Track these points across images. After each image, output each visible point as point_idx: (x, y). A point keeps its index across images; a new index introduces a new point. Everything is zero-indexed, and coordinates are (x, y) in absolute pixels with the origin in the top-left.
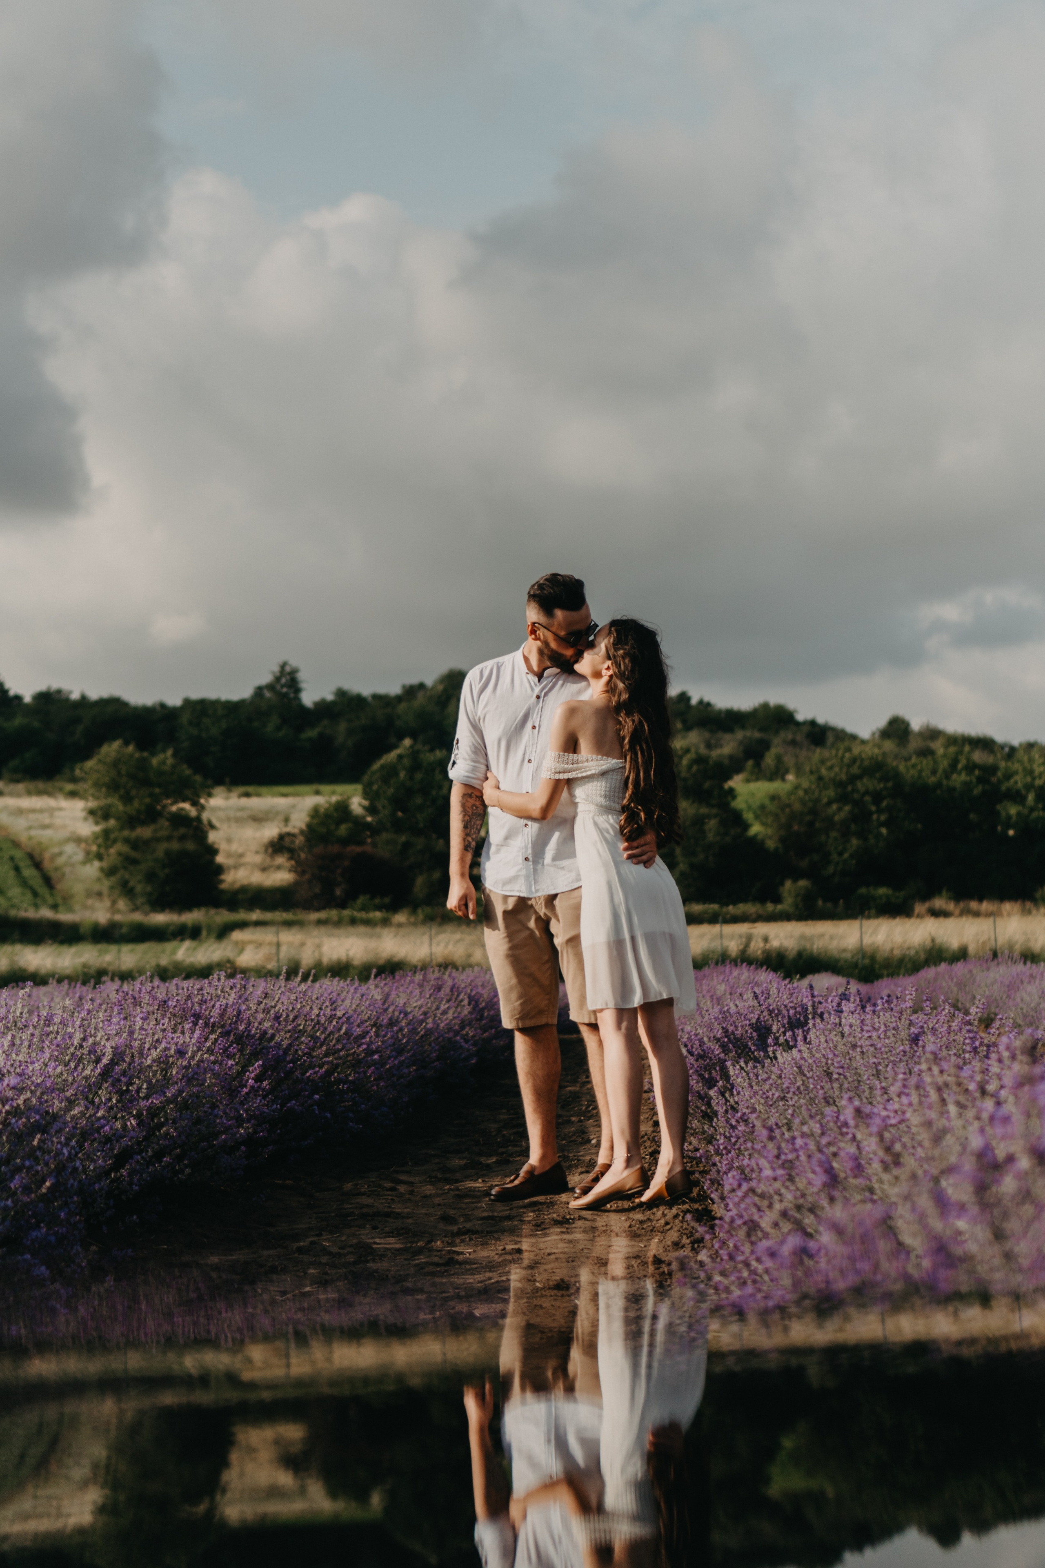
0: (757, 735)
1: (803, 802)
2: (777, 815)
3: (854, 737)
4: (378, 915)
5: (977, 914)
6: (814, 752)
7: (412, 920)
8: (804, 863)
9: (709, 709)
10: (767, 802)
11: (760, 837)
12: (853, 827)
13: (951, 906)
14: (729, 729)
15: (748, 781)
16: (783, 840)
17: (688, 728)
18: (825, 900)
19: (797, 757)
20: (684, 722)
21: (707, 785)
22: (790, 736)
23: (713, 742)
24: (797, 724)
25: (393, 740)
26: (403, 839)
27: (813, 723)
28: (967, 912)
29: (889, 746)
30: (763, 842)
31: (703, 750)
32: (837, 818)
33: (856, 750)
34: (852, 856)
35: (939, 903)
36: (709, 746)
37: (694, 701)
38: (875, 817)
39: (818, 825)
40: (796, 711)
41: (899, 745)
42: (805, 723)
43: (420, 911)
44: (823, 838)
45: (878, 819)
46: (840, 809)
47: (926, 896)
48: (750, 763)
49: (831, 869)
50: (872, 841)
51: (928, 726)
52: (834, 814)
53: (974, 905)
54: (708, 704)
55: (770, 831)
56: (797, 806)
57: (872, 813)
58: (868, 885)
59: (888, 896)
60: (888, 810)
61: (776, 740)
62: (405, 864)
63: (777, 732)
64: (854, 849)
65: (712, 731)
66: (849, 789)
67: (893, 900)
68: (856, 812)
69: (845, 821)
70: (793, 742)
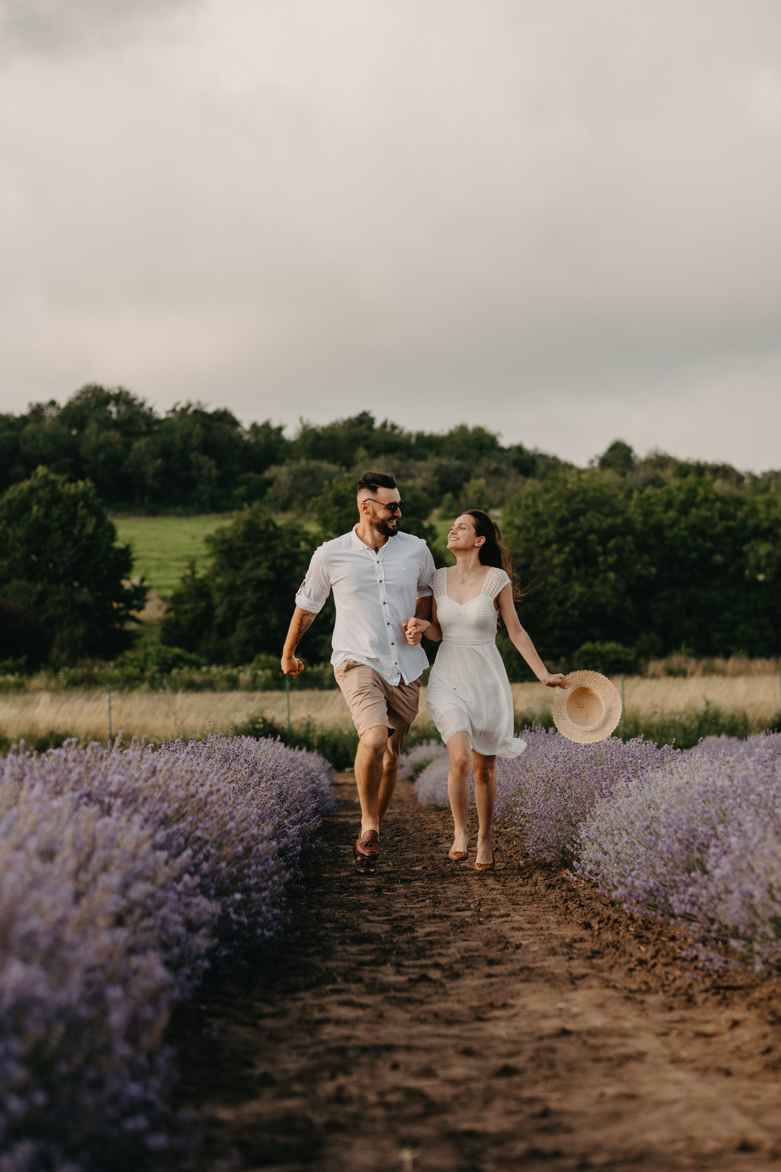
0: (456, 463)
3: (569, 467)
4: (11, 678)
5: (723, 673)
6: (524, 482)
12: (575, 571)
13: (691, 665)
14: (422, 457)
17: (373, 455)
19: (502, 488)
20: (368, 448)
22: (494, 465)
23: (403, 471)
24: (502, 450)
25: (21, 469)
26: (39, 587)
27: (520, 449)
28: (709, 671)
29: (610, 476)
32: (556, 561)
33: (573, 482)
34: (574, 606)
35: (677, 660)
37: (377, 424)
38: (601, 559)
40: (499, 434)
41: (621, 474)
42: (510, 449)
43: (61, 674)
45: (605, 561)
47: (662, 654)
48: (449, 496)
49: (549, 621)
50: (598, 588)
51: (656, 452)
52: (553, 557)
53: (719, 662)
54: (394, 427)
57: (597, 555)
58: (593, 640)
59: (616, 652)
60: (618, 550)
61: (478, 470)
62: (43, 617)
63: (477, 461)
64: (577, 596)
65: (401, 459)
66: (571, 525)
67: (623, 657)
68: (579, 553)
69: (564, 565)
70: (497, 472)
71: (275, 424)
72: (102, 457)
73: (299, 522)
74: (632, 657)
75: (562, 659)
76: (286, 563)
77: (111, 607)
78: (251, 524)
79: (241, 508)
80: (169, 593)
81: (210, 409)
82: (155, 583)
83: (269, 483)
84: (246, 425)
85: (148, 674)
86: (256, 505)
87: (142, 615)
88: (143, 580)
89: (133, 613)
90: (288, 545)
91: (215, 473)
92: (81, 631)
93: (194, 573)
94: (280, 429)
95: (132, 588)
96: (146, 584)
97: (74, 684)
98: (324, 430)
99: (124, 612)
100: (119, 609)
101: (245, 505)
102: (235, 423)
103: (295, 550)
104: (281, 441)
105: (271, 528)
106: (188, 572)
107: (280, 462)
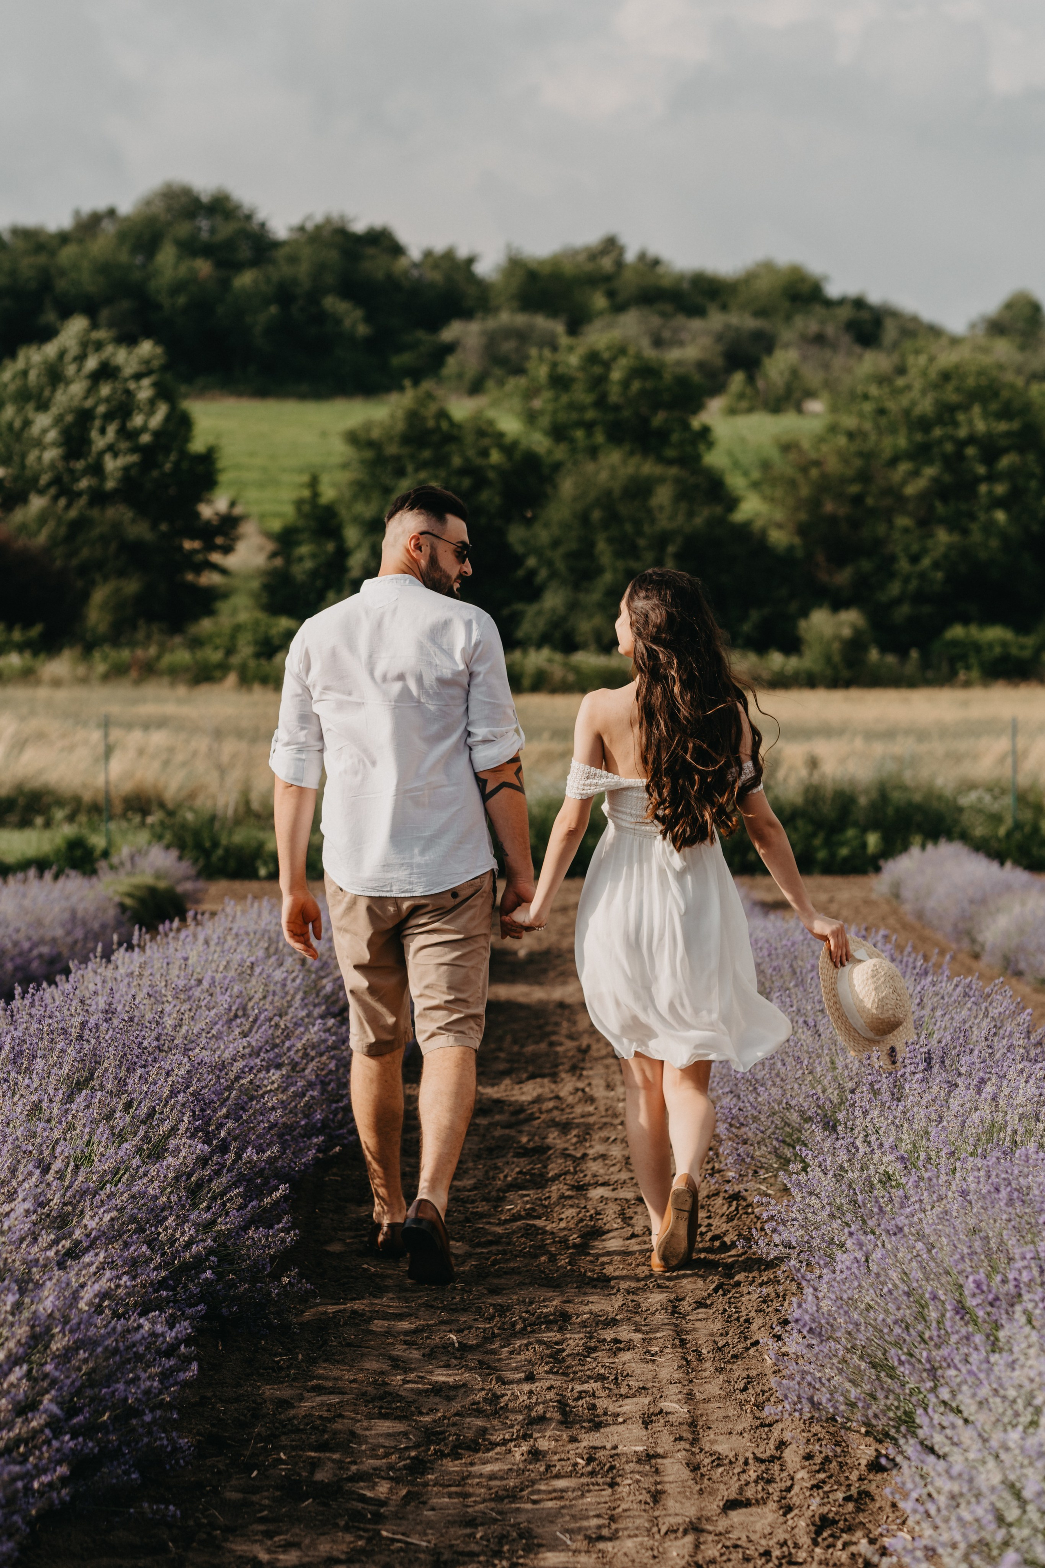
0: (750, 323)
1: (844, 458)
2: (792, 484)
3: (935, 331)
4: (14, 660)
6: (860, 358)
7: (81, 670)
8: (843, 577)
9: (660, 270)
10: (774, 454)
11: (759, 524)
12: (940, 508)
14: (697, 311)
15: (732, 411)
16: (802, 530)
17: (618, 307)
18: (884, 649)
19: (826, 366)
20: (611, 294)
21: (659, 419)
22: (813, 327)
23: (666, 334)
24: (829, 304)
25: (50, 317)
26: (74, 511)
27: (859, 303)
29: (1005, 350)
30: (764, 532)
31: (650, 353)
32: (910, 490)
33: (947, 359)
34: (936, 565)
36: (658, 342)
37: (630, 256)
38: (983, 488)
39: (870, 501)
40: (826, 278)
41: (1022, 348)
42: (842, 302)
43: (97, 655)
44: (881, 529)
45: (990, 492)
46: (915, 474)
48: (738, 379)
49: (895, 589)
50: (976, 535)
52: (904, 483)
54: (656, 262)
55: (779, 515)
56: (833, 465)
57: (978, 480)
58: (966, 621)
59: (1004, 644)
60: (1011, 474)
61: (787, 335)
62: (75, 562)
63: (788, 318)
64: (942, 549)
65: (664, 315)
66: (937, 432)
67: (1014, 651)
68: (947, 478)
69: (923, 496)
70: (819, 340)
71: (463, 253)
72: (182, 300)
73: (491, 414)
74: (1027, 654)
75: (914, 654)
76: (466, 483)
77: (180, 548)
78: (413, 417)
79: (401, 389)
80: (276, 525)
81: (359, 227)
82: (254, 510)
83: (450, 348)
84: (415, 253)
85: (235, 660)
86: (427, 385)
87: (231, 561)
88: (233, 504)
89: (216, 557)
90: (471, 453)
91: (362, 330)
92: (132, 586)
93: (316, 495)
94: (470, 261)
95: (215, 517)
96: (238, 510)
97: (117, 672)
98: (542, 263)
99: (200, 557)
100: (195, 552)
101: (407, 383)
102: (397, 250)
103: (479, 461)
104: (471, 277)
105: (444, 425)
106: (306, 493)
107: (467, 314)
